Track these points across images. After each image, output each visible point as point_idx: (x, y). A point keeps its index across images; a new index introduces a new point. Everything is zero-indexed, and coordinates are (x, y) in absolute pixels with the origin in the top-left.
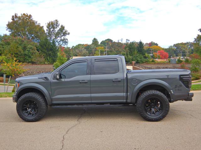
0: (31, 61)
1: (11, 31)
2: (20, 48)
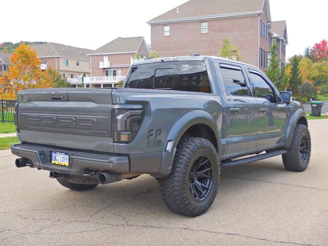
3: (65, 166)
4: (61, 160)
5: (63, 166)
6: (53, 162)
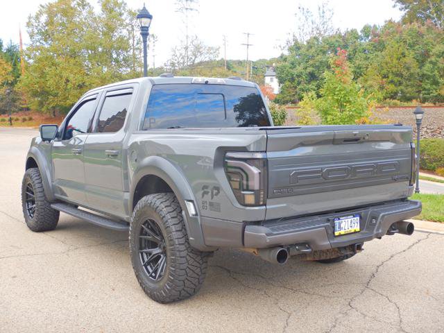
0: (439, 94)
1: (406, 8)
2: (410, 59)
3: (355, 232)
4: (348, 225)
5: (352, 233)
6: (337, 234)
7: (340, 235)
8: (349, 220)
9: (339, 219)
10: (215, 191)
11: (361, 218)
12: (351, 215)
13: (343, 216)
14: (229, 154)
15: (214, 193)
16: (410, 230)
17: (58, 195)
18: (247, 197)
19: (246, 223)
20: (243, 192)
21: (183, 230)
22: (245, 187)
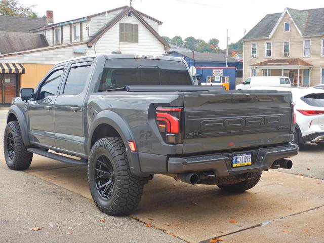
4: (243, 160)
5: (246, 166)
6: (234, 166)
7: (237, 167)
8: (244, 157)
9: (236, 156)
10: (149, 134)
11: (252, 155)
12: (245, 153)
13: (239, 154)
14: (158, 109)
15: (148, 136)
16: (289, 165)
17: (33, 142)
18: (170, 138)
19: (169, 156)
20: (167, 134)
21: (126, 159)
22: (169, 131)
